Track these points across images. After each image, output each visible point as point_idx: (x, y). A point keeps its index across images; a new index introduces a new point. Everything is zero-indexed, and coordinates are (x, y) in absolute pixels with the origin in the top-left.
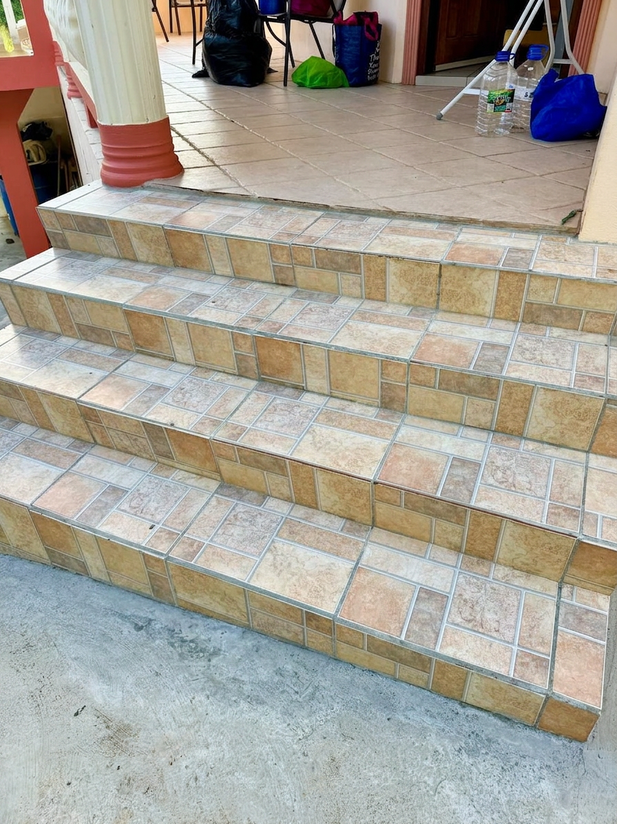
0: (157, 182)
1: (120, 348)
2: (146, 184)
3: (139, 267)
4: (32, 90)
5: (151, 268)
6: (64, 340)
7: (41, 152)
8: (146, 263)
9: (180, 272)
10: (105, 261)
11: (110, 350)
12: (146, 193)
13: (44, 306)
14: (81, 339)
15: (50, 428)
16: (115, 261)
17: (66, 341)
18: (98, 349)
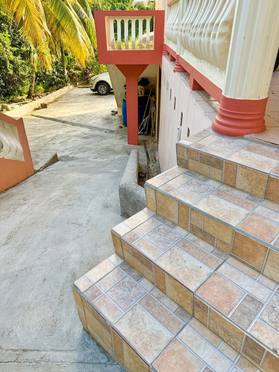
0: (253, 136)
1: (219, 248)
2: (246, 136)
3: (236, 192)
4: (147, 65)
5: (246, 195)
6: (179, 229)
7: (143, 91)
8: (242, 190)
9: (270, 204)
10: (212, 184)
11: (212, 248)
12: (245, 142)
13: (173, 209)
14: (190, 232)
15: (164, 291)
16: (219, 184)
17: (180, 232)
18: (202, 244)
